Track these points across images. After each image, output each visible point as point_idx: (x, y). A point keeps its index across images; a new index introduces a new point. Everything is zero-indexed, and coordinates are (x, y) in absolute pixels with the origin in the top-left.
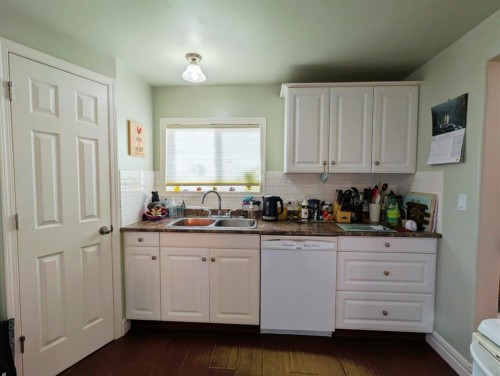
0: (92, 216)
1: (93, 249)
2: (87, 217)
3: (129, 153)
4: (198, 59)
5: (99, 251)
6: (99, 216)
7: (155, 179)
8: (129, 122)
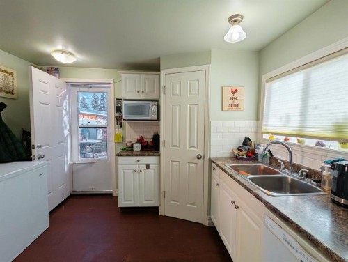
0: (194, 147)
1: (193, 165)
2: (191, 147)
3: (222, 110)
4: (239, 18)
5: (196, 167)
6: (197, 148)
7: (257, 127)
8: (222, 88)
